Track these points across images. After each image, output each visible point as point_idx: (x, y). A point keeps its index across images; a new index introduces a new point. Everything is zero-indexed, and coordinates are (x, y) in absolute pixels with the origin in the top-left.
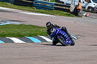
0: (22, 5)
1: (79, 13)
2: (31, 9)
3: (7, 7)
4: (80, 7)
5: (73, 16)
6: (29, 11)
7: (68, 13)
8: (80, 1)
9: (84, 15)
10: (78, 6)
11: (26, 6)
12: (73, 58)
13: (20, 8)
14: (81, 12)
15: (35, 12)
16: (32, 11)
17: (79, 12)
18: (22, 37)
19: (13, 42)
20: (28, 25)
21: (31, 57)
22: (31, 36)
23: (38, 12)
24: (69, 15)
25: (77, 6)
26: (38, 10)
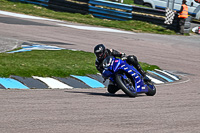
0: (65, 11)
1: (182, 27)
2: (83, 18)
3: (34, 14)
4: (185, 15)
5: (170, 33)
6: (80, 22)
7: (161, 27)
8: (184, 2)
9: (194, 30)
10: (180, 12)
11: (74, 12)
12: (170, 120)
13: (61, 17)
14: (187, 23)
15: (92, 24)
16: (87, 23)
17: (183, 24)
18: (65, 75)
19: (46, 86)
20: (77, 52)
21: (83, 118)
22: (84, 75)
23: (97, 25)
24: (162, 30)
25: (178, 12)
26: (98, 20)
